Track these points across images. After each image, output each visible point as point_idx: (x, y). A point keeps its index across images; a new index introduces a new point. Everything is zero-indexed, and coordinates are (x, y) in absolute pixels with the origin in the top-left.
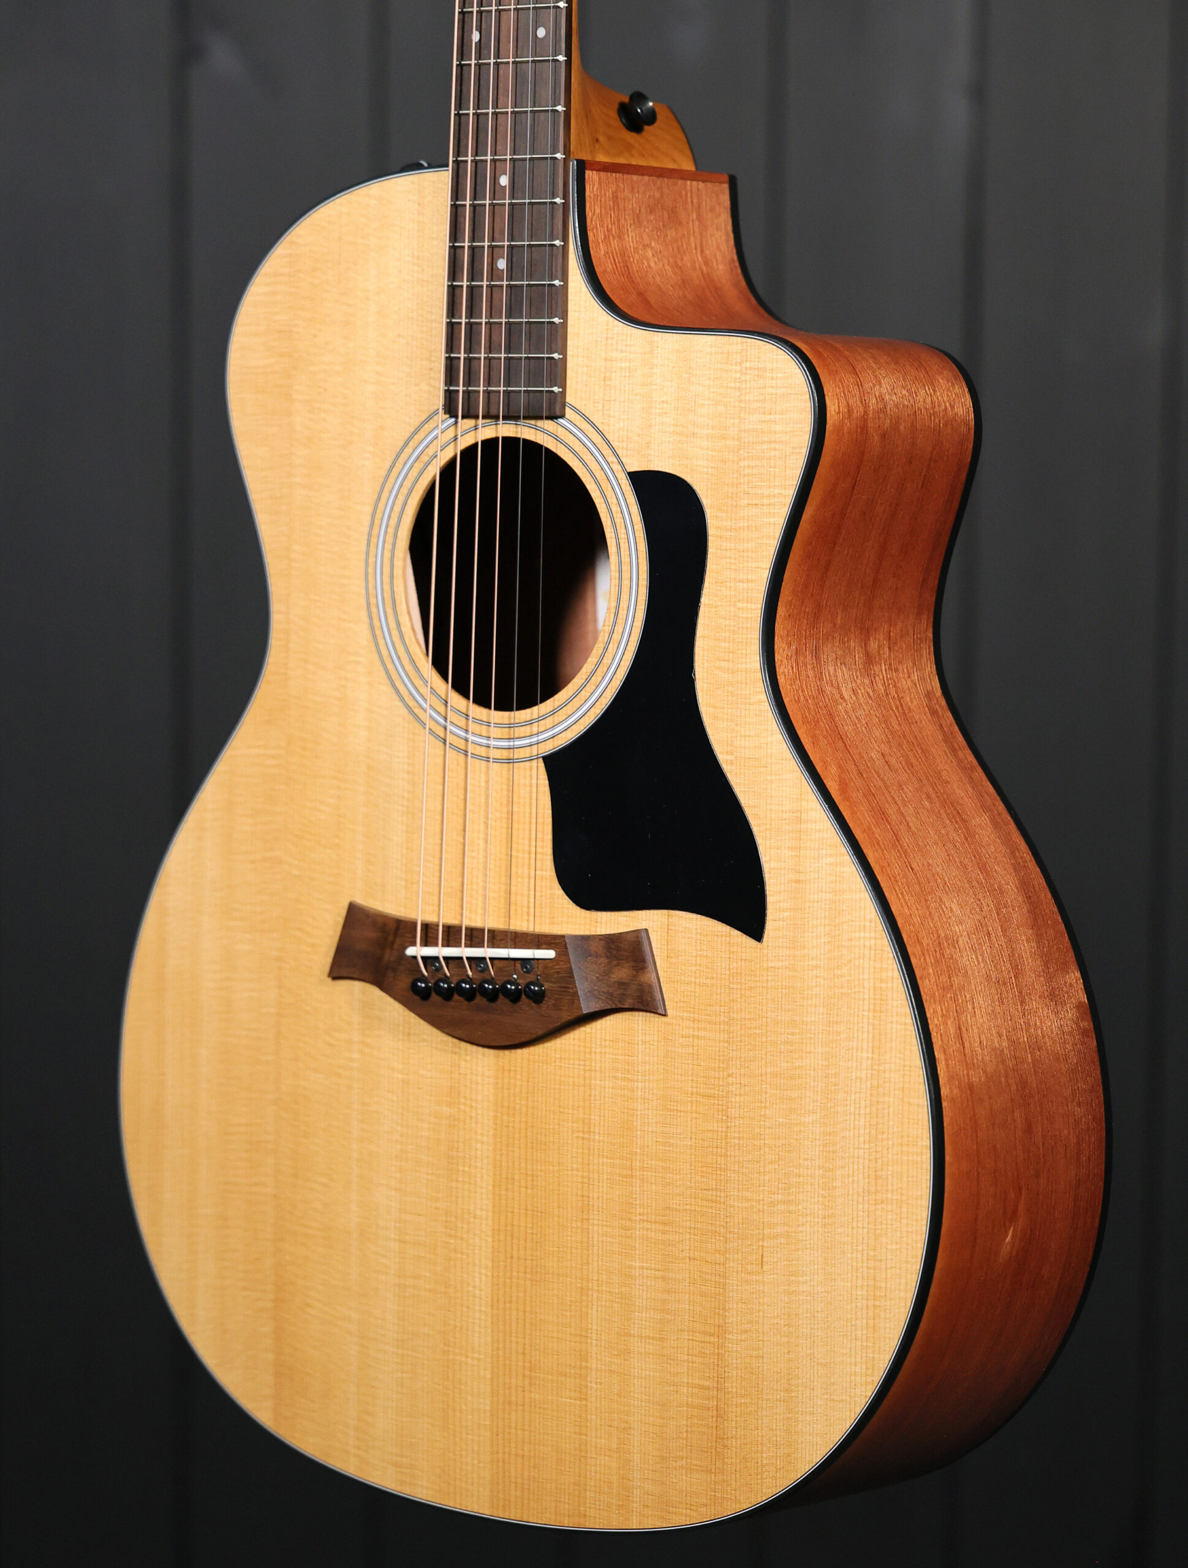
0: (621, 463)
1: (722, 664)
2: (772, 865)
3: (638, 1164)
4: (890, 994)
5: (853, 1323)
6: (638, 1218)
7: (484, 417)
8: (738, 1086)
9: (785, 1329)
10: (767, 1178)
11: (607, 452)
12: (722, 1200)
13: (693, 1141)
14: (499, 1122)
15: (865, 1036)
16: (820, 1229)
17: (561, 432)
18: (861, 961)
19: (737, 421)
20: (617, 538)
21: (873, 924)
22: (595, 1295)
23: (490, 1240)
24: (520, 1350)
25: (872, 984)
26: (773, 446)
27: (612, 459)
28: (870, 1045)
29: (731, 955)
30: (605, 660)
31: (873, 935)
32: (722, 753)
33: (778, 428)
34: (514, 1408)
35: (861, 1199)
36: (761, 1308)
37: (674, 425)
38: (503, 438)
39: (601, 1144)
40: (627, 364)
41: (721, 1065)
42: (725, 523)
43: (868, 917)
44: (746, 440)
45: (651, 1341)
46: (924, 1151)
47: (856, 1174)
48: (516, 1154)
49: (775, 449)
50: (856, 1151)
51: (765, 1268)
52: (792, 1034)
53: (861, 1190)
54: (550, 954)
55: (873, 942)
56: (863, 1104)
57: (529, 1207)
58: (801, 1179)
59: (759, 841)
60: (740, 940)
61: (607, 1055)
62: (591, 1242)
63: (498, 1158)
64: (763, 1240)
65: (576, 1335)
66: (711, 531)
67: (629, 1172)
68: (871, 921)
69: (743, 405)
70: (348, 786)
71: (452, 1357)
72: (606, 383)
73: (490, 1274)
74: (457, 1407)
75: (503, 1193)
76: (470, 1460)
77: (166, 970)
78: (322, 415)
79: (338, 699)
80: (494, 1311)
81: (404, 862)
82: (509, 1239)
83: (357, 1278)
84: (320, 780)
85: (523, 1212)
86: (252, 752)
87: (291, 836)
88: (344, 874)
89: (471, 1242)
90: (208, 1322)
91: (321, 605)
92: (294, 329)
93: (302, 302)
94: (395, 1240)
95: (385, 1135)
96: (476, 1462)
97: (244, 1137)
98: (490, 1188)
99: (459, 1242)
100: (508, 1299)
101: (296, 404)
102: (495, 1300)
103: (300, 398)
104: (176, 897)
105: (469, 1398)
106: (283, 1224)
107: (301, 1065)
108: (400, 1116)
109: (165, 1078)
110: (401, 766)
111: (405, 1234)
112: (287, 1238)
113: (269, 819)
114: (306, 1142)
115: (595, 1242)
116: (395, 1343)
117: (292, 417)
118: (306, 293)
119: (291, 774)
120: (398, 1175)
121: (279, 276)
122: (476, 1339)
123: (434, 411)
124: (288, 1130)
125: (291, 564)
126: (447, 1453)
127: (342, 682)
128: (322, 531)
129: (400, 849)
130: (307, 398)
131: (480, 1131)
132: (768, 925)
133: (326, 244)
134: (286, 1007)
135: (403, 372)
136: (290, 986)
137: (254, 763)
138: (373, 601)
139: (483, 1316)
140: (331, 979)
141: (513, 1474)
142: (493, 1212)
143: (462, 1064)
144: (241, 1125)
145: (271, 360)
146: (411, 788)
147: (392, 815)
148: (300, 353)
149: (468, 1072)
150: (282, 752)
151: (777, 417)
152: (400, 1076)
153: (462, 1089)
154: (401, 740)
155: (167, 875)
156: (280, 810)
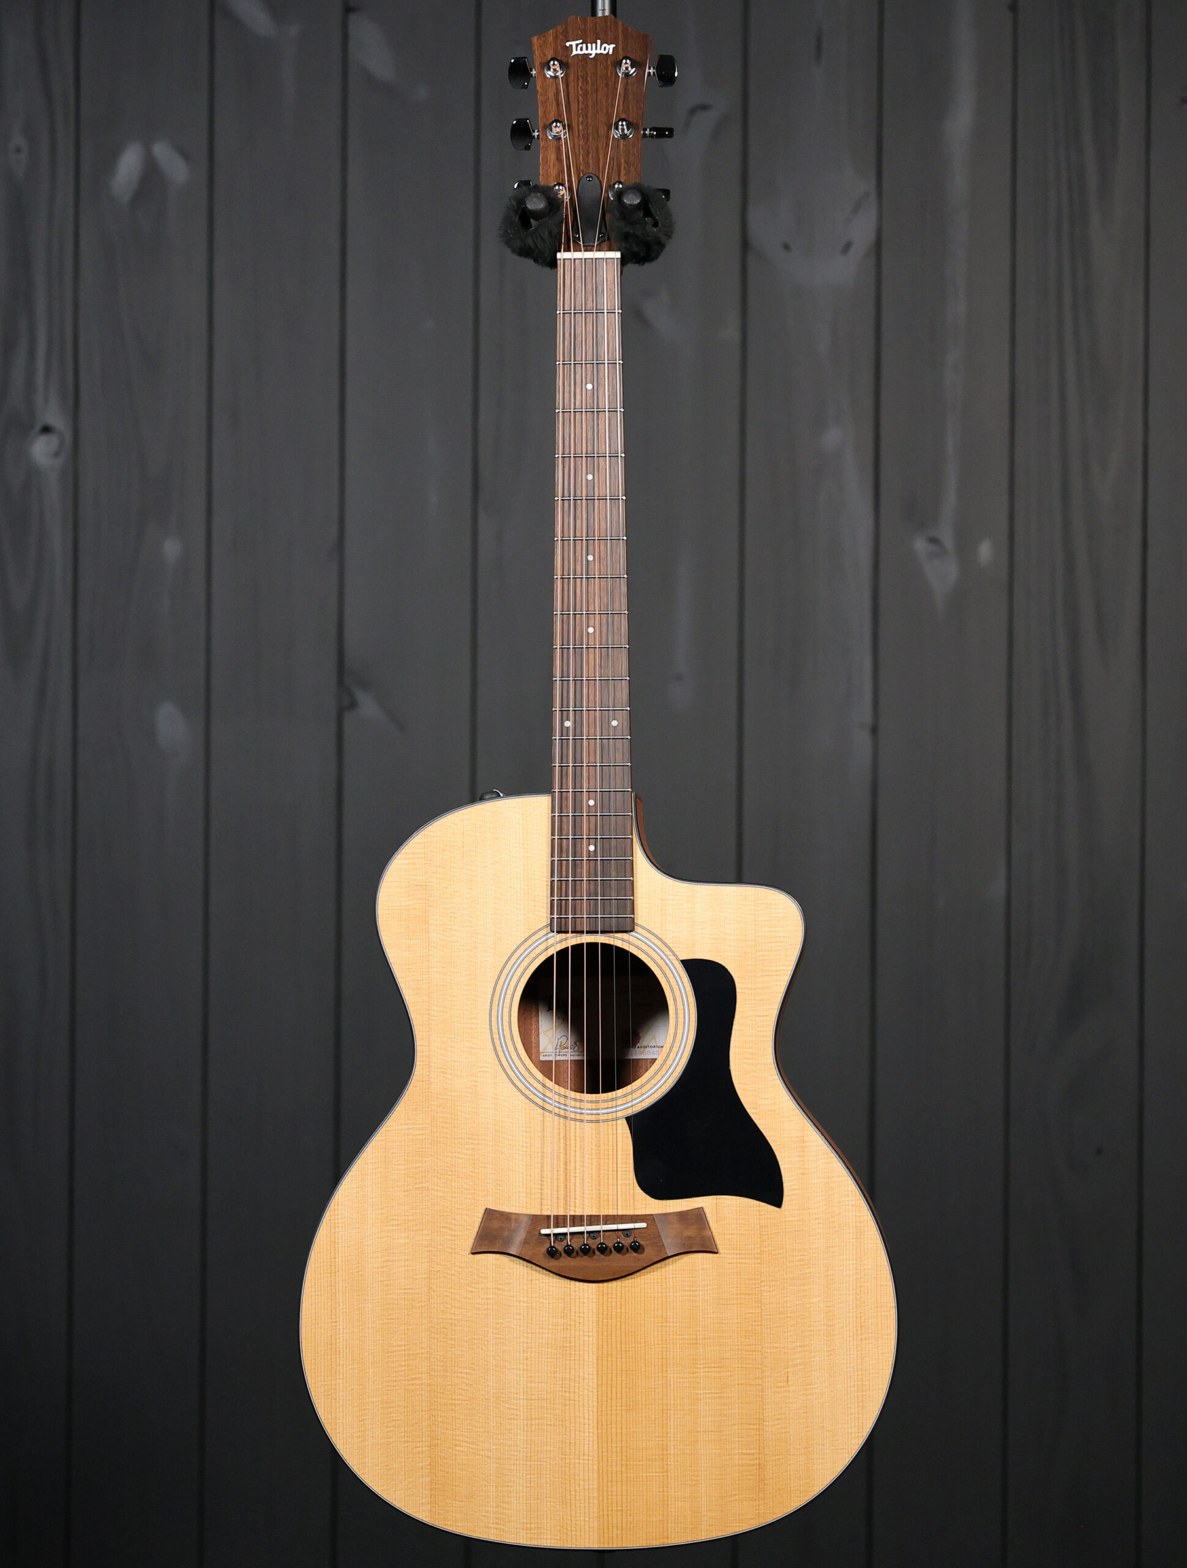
0: (675, 955)
1: (748, 1061)
2: (786, 1166)
3: (701, 1336)
4: (866, 1229)
5: (849, 1406)
6: (702, 1366)
7: (572, 932)
8: (768, 1287)
9: (805, 1415)
10: (789, 1334)
11: (665, 949)
12: (760, 1349)
13: (739, 1320)
14: (600, 1323)
15: (851, 1252)
16: (826, 1358)
17: (632, 939)
18: (847, 1213)
19: (753, 931)
20: (674, 996)
21: (854, 1193)
22: (672, 1412)
23: (595, 1391)
24: (619, 1450)
25: (854, 1225)
26: (778, 944)
27: (668, 953)
28: (855, 1257)
29: (761, 1217)
30: (668, 1062)
31: (854, 1198)
32: (750, 1109)
33: (781, 935)
34: (615, 1484)
35: (852, 1339)
36: (788, 1405)
37: (711, 934)
38: (587, 943)
39: (675, 1328)
40: (677, 902)
41: (757, 1277)
42: (747, 986)
43: (850, 1190)
44: (760, 941)
45: (712, 1433)
46: (891, 1309)
47: (848, 1325)
48: (614, 1340)
49: (779, 946)
50: (848, 1314)
51: (789, 1383)
52: (803, 1255)
53: (851, 1334)
54: (644, 1225)
55: (854, 1202)
56: (851, 1288)
57: (624, 1368)
58: (812, 1333)
59: (777, 1154)
60: (766, 1208)
62: (668, 1383)
63: (600, 1344)
64: (788, 1368)
65: (659, 1437)
66: (738, 990)
67: (694, 1342)
68: (852, 1191)
69: (757, 923)
70: (480, 1142)
71: (568, 1461)
72: (663, 912)
73: (595, 1410)
74: (573, 1489)
75: (605, 1363)
76: (582, 1518)
77: (337, 1260)
78: (453, 933)
79: (472, 1093)
80: (600, 1431)
81: (525, 1183)
82: (609, 1388)
83: (495, 1424)
84: (459, 1140)
85: (619, 1372)
86: (403, 1127)
87: (436, 1174)
88: (480, 1193)
89: (581, 1393)
90: (376, 1466)
91: (455, 1040)
92: (430, 884)
93: (435, 869)
94: (524, 1399)
95: (515, 1339)
96: (587, 1519)
97: (403, 1352)
98: (595, 1361)
99: (572, 1394)
100: (609, 1423)
101: (432, 927)
102: (600, 1424)
103: (435, 923)
104: (343, 1216)
105: (582, 1483)
106: (436, 1400)
107: (448, 1306)
108: (526, 1328)
109: (338, 1324)
110: (521, 1129)
111: (531, 1395)
112: (439, 1408)
113: (418, 1165)
114: (453, 1350)
115: (672, 1383)
116: (525, 1459)
117: (430, 934)
118: (438, 864)
119: (436, 1138)
120: (525, 1362)
121: (416, 854)
122: (586, 1449)
123: (540, 930)
124: (439, 1344)
125: (431, 1018)
126: (565, 1517)
127: (474, 1083)
128: (455, 999)
129: (521, 1176)
130: (441, 923)
131: (586, 1330)
132: (785, 1198)
133: (453, 836)
134: (435, 1273)
135: (514, 908)
136: (439, 1261)
137: (405, 1134)
138: (496, 1036)
139: (591, 1434)
140: (473, 1254)
141: (615, 1522)
142: (598, 1374)
143: (573, 1293)
144: (400, 1346)
145: (411, 902)
146: (528, 1140)
147: (514, 1157)
148: (435, 898)
149: (577, 1297)
150: (427, 1126)
151: (780, 929)
152: (526, 1304)
153: (573, 1308)
154: (520, 1114)
155: (336, 1204)
156: (426, 1159)
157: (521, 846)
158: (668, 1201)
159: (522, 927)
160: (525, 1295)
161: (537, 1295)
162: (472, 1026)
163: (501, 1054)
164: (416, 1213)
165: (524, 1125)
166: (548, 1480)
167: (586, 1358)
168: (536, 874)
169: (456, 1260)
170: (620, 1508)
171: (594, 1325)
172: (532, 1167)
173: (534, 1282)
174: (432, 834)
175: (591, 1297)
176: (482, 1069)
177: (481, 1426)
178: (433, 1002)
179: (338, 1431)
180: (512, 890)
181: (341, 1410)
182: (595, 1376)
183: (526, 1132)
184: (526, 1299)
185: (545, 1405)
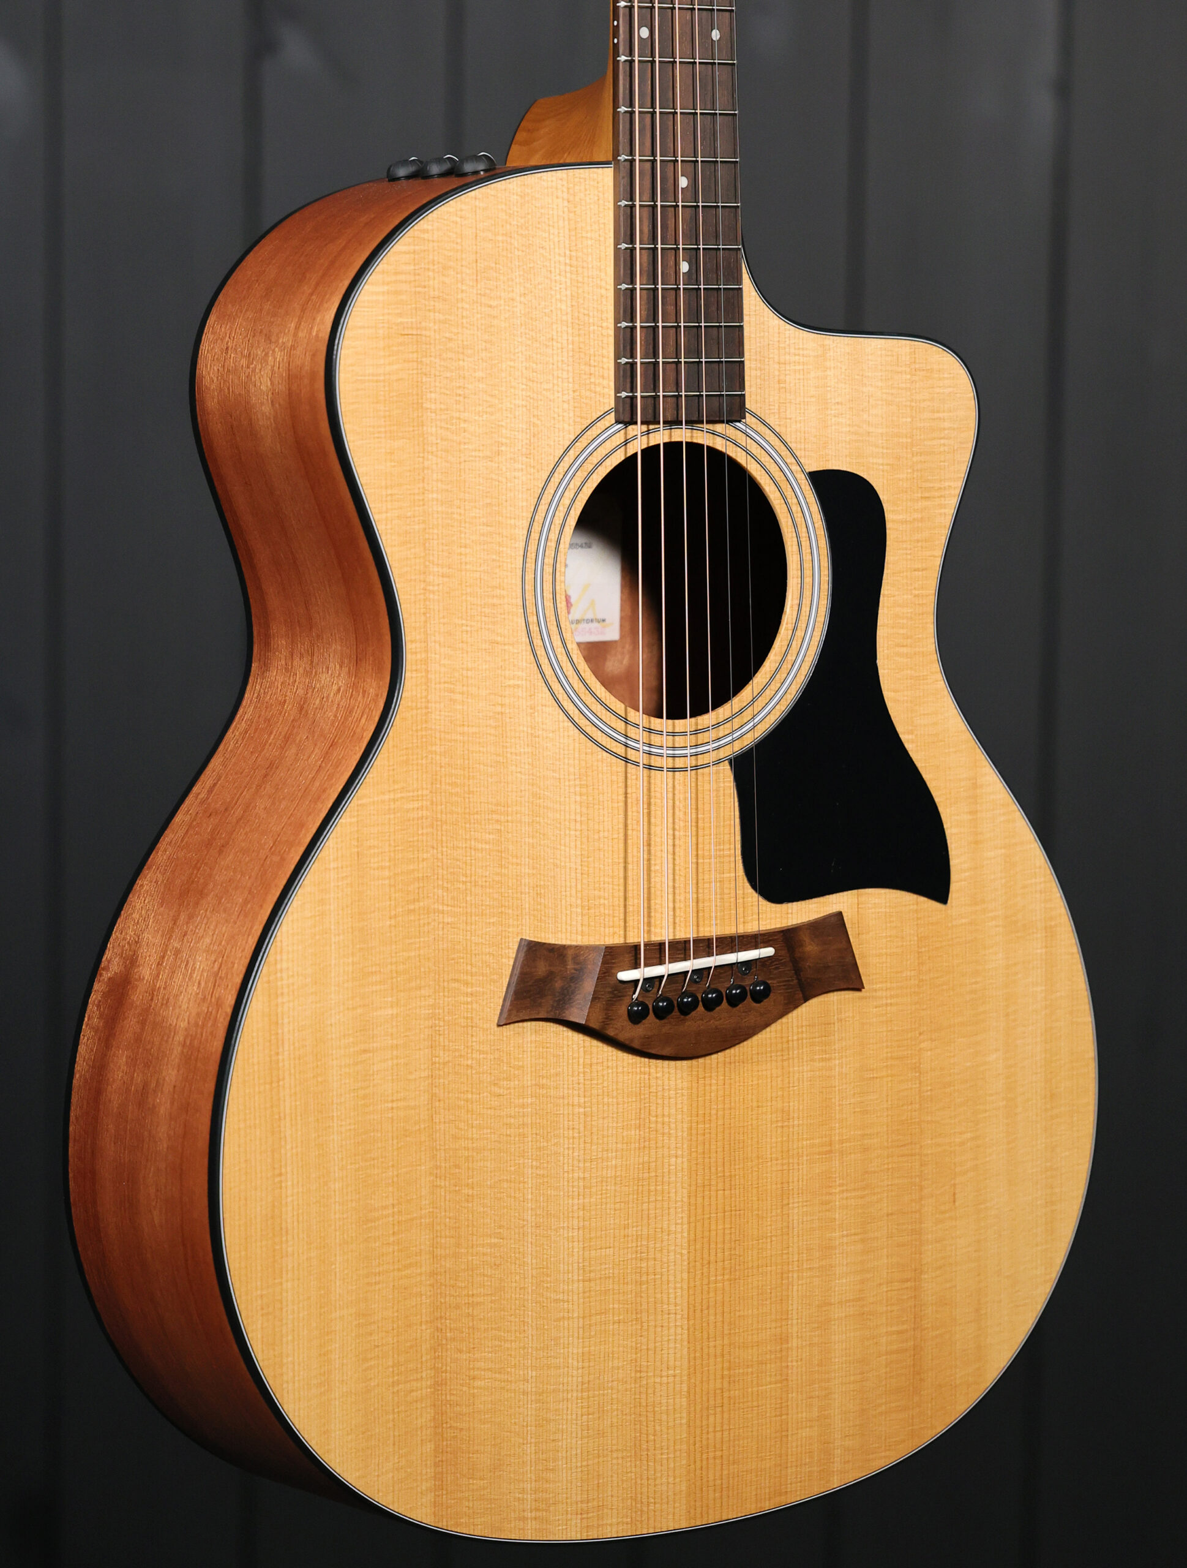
0: (799, 464)
1: (902, 649)
2: (953, 831)
3: (837, 1138)
4: (1058, 927)
5: (1034, 1231)
6: (837, 1190)
8: (929, 1042)
9: (976, 1254)
10: (957, 1120)
11: (785, 452)
12: (917, 1151)
13: (890, 1103)
14: (694, 1132)
15: (1039, 970)
16: (1005, 1155)
17: (737, 436)
18: (1034, 904)
19: (909, 419)
20: (798, 537)
22: (795, 1275)
23: (685, 1252)
24: (719, 1352)
25: (1043, 924)
26: (942, 442)
27: (790, 460)
28: (1044, 979)
29: (919, 921)
30: (789, 657)
32: (904, 733)
33: (946, 425)
34: (713, 1412)
35: (1039, 1119)
36: (953, 1242)
37: (849, 425)
38: (665, 444)
39: (800, 1128)
40: (801, 367)
41: (913, 1026)
42: (901, 517)
44: (918, 437)
45: (851, 1304)
47: (1034, 1096)
48: (713, 1160)
49: (945, 446)
50: (1034, 1077)
51: (957, 1204)
52: (976, 983)
53: (1038, 1110)
54: (769, 951)
55: (1042, 883)
57: (727, 1208)
58: (987, 1114)
60: (926, 905)
61: (804, 1041)
62: (791, 1225)
63: (694, 1168)
64: (955, 1178)
65: (775, 1321)
66: (887, 525)
67: (828, 1148)
69: (913, 404)
70: (510, 818)
71: (645, 1382)
72: (782, 385)
73: (685, 1286)
74: (651, 1430)
75: (700, 1200)
76: (664, 1480)
77: (280, 1057)
78: (462, 425)
79: (495, 727)
80: (692, 1322)
81: (579, 887)
82: (706, 1246)
83: (534, 1332)
84: (476, 816)
85: (720, 1215)
86: (387, 797)
87: (440, 883)
88: (510, 911)
89: (665, 1260)
90: (348, 1435)
91: (469, 629)
92: (424, 332)
93: (432, 303)
94: (579, 1281)
95: (566, 1174)
96: (671, 1480)
97: (391, 1219)
98: (685, 1200)
99: (651, 1263)
100: (705, 1307)
101: (429, 414)
102: (692, 1310)
103: (433, 407)
104: (291, 973)
105: (664, 1417)
106: (443, 1301)
107: (462, 1125)
108: (582, 1152)
109: (283, 1178)
110: (572, 790)
111: (590, 1272)
112: (448, 1314)
113: (411, 867)
114: (470, 1205)
115: (795, 1225)
116: (580, 1387)
117: (425, 428)
118: (436, 293)
119: (439, 816)
120: (581, 1213)
121: (401, 273)
122: (672, 1357)
123: (599, 419)
124: (448, 1198)
125: (428, 588)
126: (639, 1482)
127: (499, 709)
128: (468, 550)
129: (573, 875)
130: (442, 406)
131: (673, 1146)
132: (953, 887)
133: (459, 241)
134: (442, 1066)
135: (558, 377)
136: (446, 1043)
137: (389, 809)
138: (532, 619)
139: (679, 1330)
140: (499, 1026)
141: (711, 1478)
142: (689, 1223)
143: (653, 1082)
144: (385, 1207)
145: (395, 367)
146: (584, 810)
147: (563, 841)
148: (432, 359)
149: (660, 1088)
150: (425, 792)
151: (945, 414)
152: (582, 1110)
153: (653, 1108)
154: (571, 762)
155: (279, 950)
156: (425, 856)
157: (568, 261)
158: (790, 905)
159: (571, 415)
160: (582, 1094)
161: (600, 1091)
162: (495, 601)
163: (540, 652)
164: (409, 957)
165: (577, 782)
166: (615, 1420)
167: (672, 1195)
168: (591, 314)
169: (474, 1039)
170: (718, 1453)
171: (685, 1134)
172: (591, 859)
173: (594, 1067)
174: (426, 236)
175: (680, 1086)
176: (511, 682)
177: (513, 1338)
178: (431, 558)
179: (285, 1378)
180: (555, 343)
181: (290, 1338)
182: (686, 1226)
183: (581, 795)
184: (582, 1100)
185: (611, 1287)
